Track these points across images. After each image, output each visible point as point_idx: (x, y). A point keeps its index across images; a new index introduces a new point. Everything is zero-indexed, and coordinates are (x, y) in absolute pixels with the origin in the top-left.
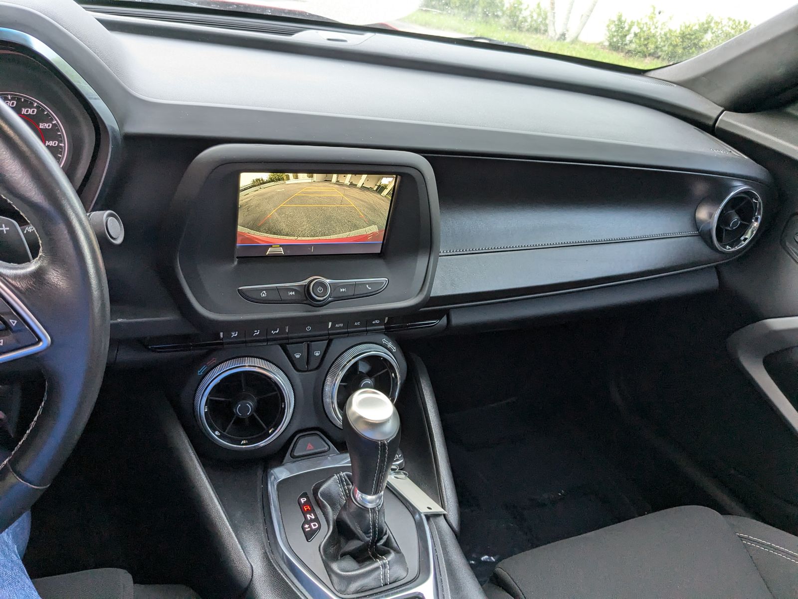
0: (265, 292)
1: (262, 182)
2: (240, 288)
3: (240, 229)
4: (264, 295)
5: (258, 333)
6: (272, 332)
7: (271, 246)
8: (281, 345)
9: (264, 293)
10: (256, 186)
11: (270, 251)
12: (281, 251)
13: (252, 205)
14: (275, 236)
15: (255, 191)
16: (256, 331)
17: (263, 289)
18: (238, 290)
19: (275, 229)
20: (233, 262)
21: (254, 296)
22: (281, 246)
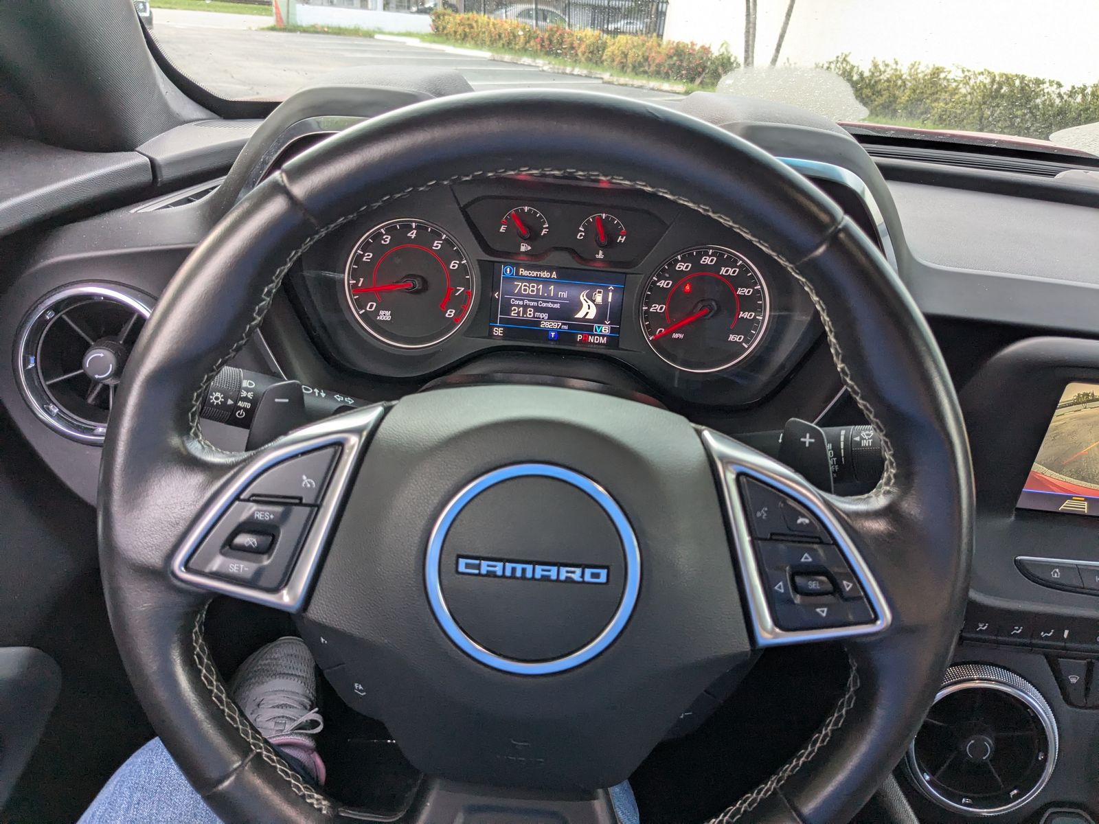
0: (1057, 570)
1: (1090, 398)
2: (1019, 558)
3: (1037, 467)
4: (1056, 575)
5: (1020, 630)
6: (1042, 633)
7: (1070, 498)
8: (1047, 656)
9: (1056, 572)
10: (1079, 404)
11: (1066, 506)
12: (1084, 508)
13: (1063, 431)
14: (1083, 484)
15: (1076, 411)
16: (1017, 628)
17: (1057, 564)
18: (1015, 561)
19: (1087, 471)
20: (1010, 517)
21: (1038, 573)
22: (1086, 499)
